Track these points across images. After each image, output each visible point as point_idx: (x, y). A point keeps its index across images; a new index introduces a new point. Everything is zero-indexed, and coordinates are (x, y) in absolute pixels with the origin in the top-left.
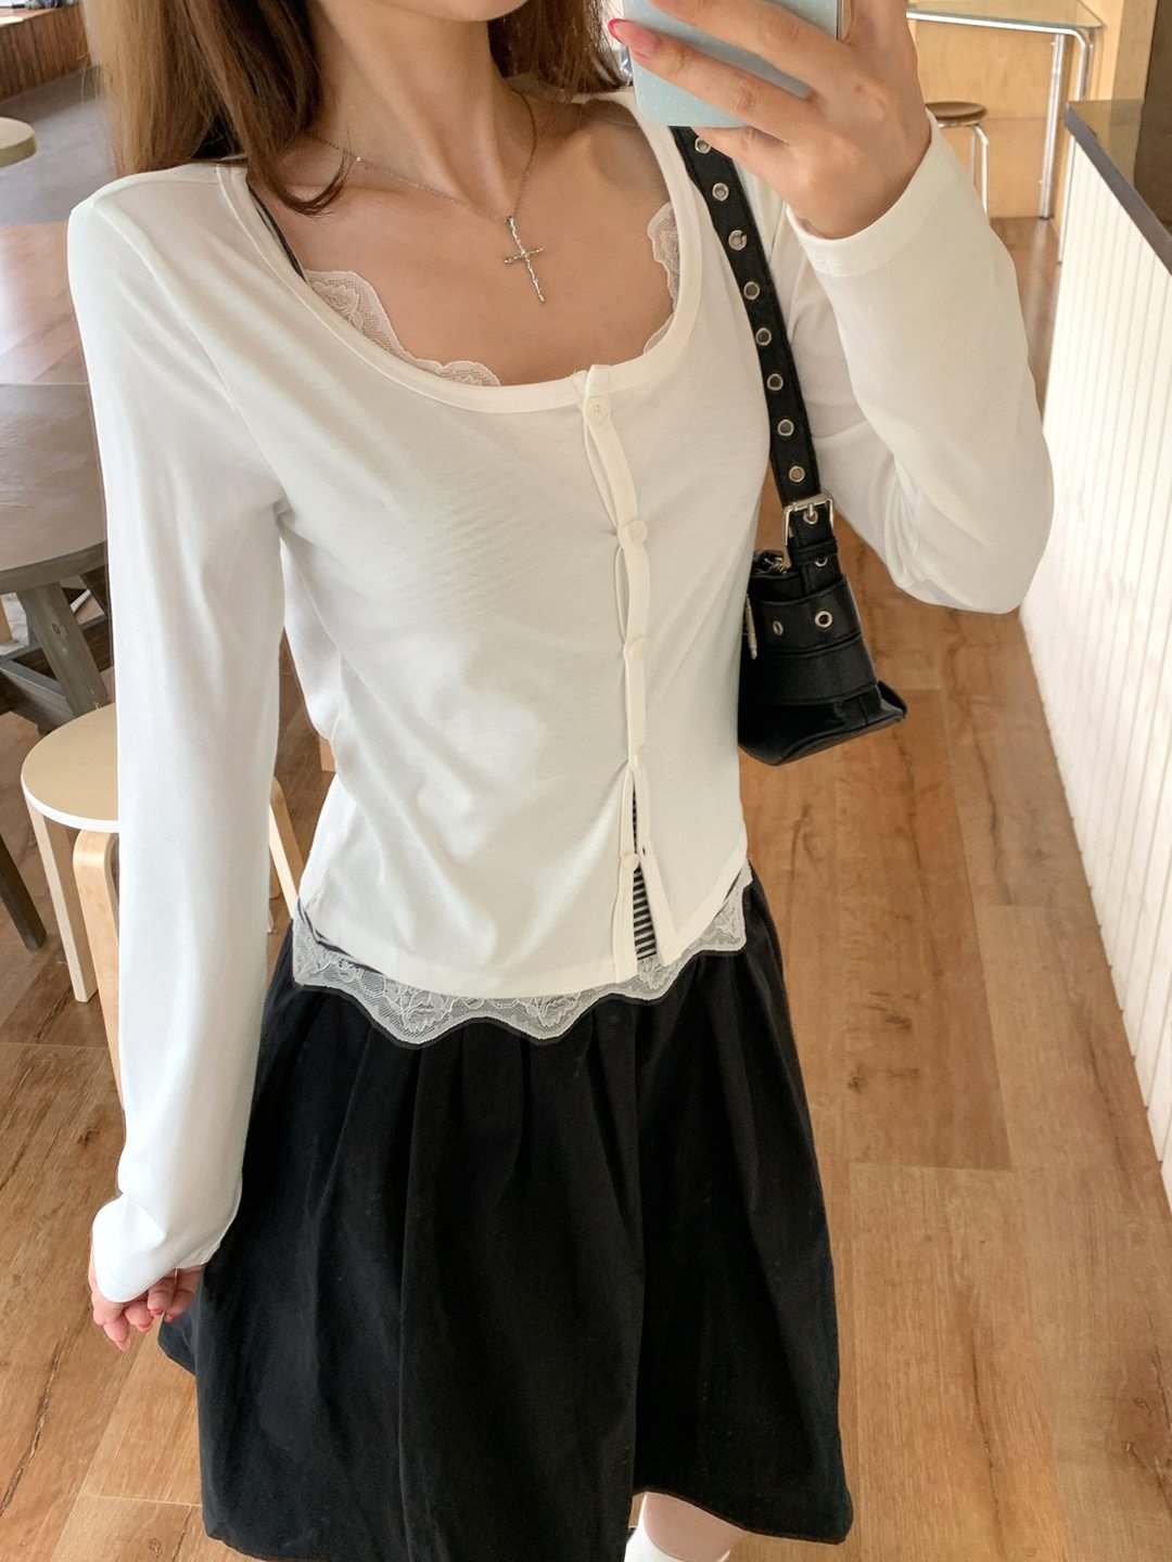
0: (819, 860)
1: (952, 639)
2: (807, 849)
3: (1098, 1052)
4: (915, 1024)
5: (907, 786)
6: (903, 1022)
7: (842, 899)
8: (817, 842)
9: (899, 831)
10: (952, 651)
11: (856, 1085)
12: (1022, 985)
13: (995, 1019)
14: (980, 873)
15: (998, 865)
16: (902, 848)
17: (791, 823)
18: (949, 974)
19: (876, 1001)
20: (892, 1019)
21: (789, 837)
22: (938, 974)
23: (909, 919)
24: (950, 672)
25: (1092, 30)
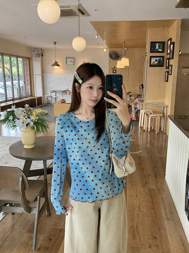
0: (142, 212)
1: (156, 181)
2: (140, 211)
3: (184, 244)
4: (157, 238)
5: (153, 202)
6: (156, 237)
7: (145, 218)
8: (141, 210)
9: (152, 208)
10: (157, 183)
11: (150, 247)
12: (172, 233)
13: (169, 238)
14: (164, 215)
15: (166, 214)
16: (153, 211)
17: (138, 207)
18: (161, 230)
19: (151, 234)
20: (154, 237)
21: (137, 209)
22: (160, 230)
23: (155, 222)
24: (157, 186)
25: (167, 106)
